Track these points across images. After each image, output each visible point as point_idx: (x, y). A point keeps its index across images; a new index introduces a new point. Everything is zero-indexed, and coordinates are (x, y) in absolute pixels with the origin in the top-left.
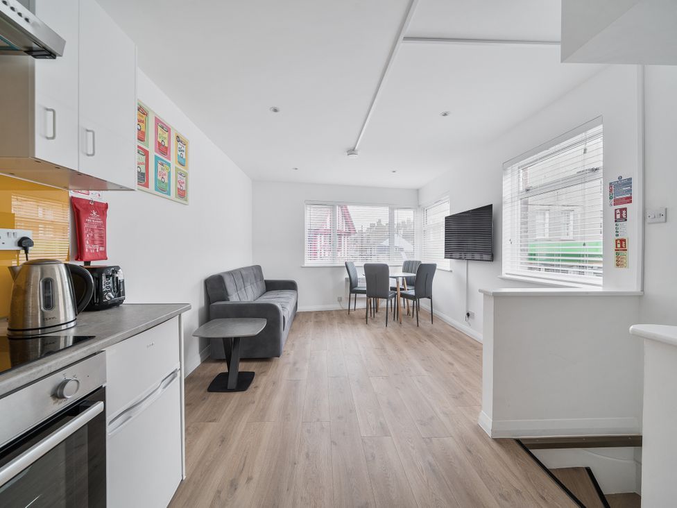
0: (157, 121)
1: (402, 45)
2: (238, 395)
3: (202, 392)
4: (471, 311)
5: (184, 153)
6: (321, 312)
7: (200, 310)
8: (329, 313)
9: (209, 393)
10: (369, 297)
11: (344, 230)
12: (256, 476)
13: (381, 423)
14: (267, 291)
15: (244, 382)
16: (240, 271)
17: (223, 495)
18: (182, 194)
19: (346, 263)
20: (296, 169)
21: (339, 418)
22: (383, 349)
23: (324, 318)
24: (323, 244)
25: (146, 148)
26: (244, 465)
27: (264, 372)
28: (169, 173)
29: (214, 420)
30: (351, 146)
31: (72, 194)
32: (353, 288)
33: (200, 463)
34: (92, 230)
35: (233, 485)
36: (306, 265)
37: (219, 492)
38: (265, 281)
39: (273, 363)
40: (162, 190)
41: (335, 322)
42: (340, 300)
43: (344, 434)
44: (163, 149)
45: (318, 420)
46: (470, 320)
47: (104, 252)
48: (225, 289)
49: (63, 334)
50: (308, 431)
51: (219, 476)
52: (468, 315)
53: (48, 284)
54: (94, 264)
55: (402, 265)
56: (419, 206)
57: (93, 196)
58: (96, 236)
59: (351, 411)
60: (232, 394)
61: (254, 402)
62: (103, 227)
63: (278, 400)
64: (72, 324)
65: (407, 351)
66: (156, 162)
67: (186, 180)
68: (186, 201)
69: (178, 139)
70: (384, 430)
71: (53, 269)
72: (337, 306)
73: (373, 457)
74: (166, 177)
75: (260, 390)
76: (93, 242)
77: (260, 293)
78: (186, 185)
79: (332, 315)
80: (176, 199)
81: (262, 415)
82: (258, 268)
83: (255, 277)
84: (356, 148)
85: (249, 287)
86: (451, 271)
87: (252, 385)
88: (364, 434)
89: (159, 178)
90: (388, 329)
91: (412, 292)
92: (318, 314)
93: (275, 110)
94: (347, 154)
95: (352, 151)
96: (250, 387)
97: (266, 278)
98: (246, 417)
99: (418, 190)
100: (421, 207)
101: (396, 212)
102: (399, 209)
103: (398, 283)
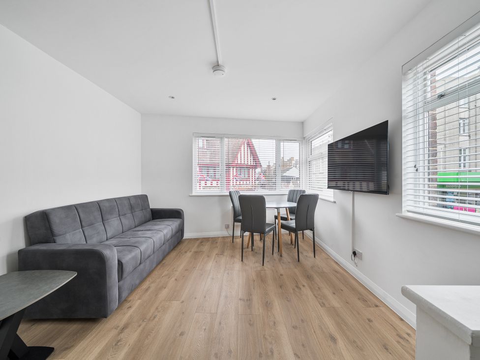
4: (358, 250)
14: (153, 219)
19: (230, 193)
20: (173, 98)
24: (235, 175)
36: (194, 194)
38: (151, 210)
42: (227, 227)
46: (357, 260)
48: (50, 228)
52: (354, 253)
55: (288, 193)
56: (304, 138)
72: (224, 233)
77: (136, 223)
83: (131, 207)
84: (220, 63)
86: (335, 202)
92: (203, 241)
94: (212, 71)
95: (217, 67)
99: (302, 123)
100: (306, 139)
101: (282, 143)
102: (285, 141)
103: (279, 213)
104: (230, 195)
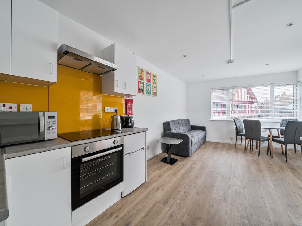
0: (147, 72)
1: (233, 11)
2: (169, 165)
3: (159, 161)
5: (155, 80)
6: (220, 143)
7: (161, 133)
8: (223, 145)
9: (160, 162)
10: (247, 139)
11: (248, 100)
12: (165, 190)
13: (225, 196)
14: (192, 130)
15: (173, 162)
16: (177, 121)
17: (154, 190)
18: (155, 94)
19: (234, 119)
20: (204, 75)
21: (205, 186)
22: (249, 167)
23: (220, 146)
25: (143, 81)
26: (163, 185)
27: (181, 161)
28: (150, 88)
29: (159, 170)
30: (229, 59)
31: (125, 98)
32: (238, 132)
33: (151, 179)
34: (129, 107)
35: (158, 189)
36: (211, 119)
37: (153, 189)
38: (191, 126)
39: (186, 159)
40: (148, 93)
41: (225, 149)
42: (232, 139)
43: (204, 192)
44: (148, 81)
45: (195, 184)
47: (132, 113)
48: (170, 127)
49: (119, 131)
50: (189, 186)
51: (155, 185)
53: (117, 120)
54: (130, 116)
55: (281, 121)
57: (130, 98)
58: (130, 109)
59: (212, 186)
60: (168, 164)
61: (174, 169)
62: (132, 106)
63: (183, 171)
64: (121, 130)
65: (266, 173)
66: (146, 85)
67: (156, 89)
68: (156, 96)
69: (153, 76)
70: (225, 200)
71: (117, 117)
72: (230, 142)
73: (213, 206)
74: (149, 89)
75: (177, 166)
76: (129, 110)
77: (187, 130)
78: (156, 91)
79: (225, 145)
80: (153, 96)
81: (175, 174)
82: (188, 120)
83: (185, 124)
84: (232, 59)
85: (181, 128)
87: (175, 164)
88: (213, 196)
89: (147, 90)
90: (260, 159)
91: (283, 140)
92: (217, 144)
93: (185, 56)
94: (227, 63)
95: (230, 61)
96: (174, 164)
97: (191, 124)
98: (169, 172)
99: (297, 72)
100: (300, 82)
101: (275, 88)
102: (278, 86)
103: (270, 132)
104: (234, 121)
